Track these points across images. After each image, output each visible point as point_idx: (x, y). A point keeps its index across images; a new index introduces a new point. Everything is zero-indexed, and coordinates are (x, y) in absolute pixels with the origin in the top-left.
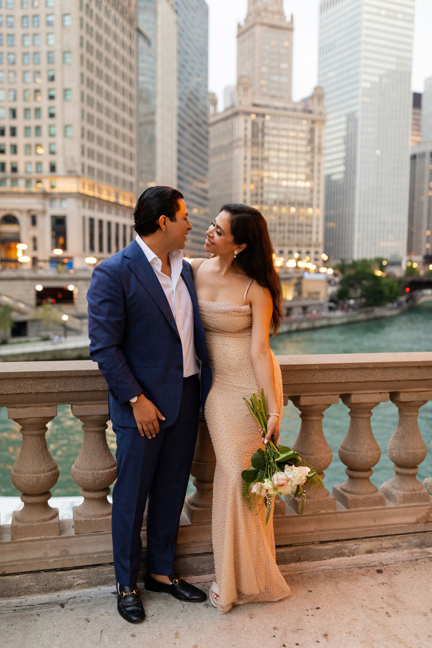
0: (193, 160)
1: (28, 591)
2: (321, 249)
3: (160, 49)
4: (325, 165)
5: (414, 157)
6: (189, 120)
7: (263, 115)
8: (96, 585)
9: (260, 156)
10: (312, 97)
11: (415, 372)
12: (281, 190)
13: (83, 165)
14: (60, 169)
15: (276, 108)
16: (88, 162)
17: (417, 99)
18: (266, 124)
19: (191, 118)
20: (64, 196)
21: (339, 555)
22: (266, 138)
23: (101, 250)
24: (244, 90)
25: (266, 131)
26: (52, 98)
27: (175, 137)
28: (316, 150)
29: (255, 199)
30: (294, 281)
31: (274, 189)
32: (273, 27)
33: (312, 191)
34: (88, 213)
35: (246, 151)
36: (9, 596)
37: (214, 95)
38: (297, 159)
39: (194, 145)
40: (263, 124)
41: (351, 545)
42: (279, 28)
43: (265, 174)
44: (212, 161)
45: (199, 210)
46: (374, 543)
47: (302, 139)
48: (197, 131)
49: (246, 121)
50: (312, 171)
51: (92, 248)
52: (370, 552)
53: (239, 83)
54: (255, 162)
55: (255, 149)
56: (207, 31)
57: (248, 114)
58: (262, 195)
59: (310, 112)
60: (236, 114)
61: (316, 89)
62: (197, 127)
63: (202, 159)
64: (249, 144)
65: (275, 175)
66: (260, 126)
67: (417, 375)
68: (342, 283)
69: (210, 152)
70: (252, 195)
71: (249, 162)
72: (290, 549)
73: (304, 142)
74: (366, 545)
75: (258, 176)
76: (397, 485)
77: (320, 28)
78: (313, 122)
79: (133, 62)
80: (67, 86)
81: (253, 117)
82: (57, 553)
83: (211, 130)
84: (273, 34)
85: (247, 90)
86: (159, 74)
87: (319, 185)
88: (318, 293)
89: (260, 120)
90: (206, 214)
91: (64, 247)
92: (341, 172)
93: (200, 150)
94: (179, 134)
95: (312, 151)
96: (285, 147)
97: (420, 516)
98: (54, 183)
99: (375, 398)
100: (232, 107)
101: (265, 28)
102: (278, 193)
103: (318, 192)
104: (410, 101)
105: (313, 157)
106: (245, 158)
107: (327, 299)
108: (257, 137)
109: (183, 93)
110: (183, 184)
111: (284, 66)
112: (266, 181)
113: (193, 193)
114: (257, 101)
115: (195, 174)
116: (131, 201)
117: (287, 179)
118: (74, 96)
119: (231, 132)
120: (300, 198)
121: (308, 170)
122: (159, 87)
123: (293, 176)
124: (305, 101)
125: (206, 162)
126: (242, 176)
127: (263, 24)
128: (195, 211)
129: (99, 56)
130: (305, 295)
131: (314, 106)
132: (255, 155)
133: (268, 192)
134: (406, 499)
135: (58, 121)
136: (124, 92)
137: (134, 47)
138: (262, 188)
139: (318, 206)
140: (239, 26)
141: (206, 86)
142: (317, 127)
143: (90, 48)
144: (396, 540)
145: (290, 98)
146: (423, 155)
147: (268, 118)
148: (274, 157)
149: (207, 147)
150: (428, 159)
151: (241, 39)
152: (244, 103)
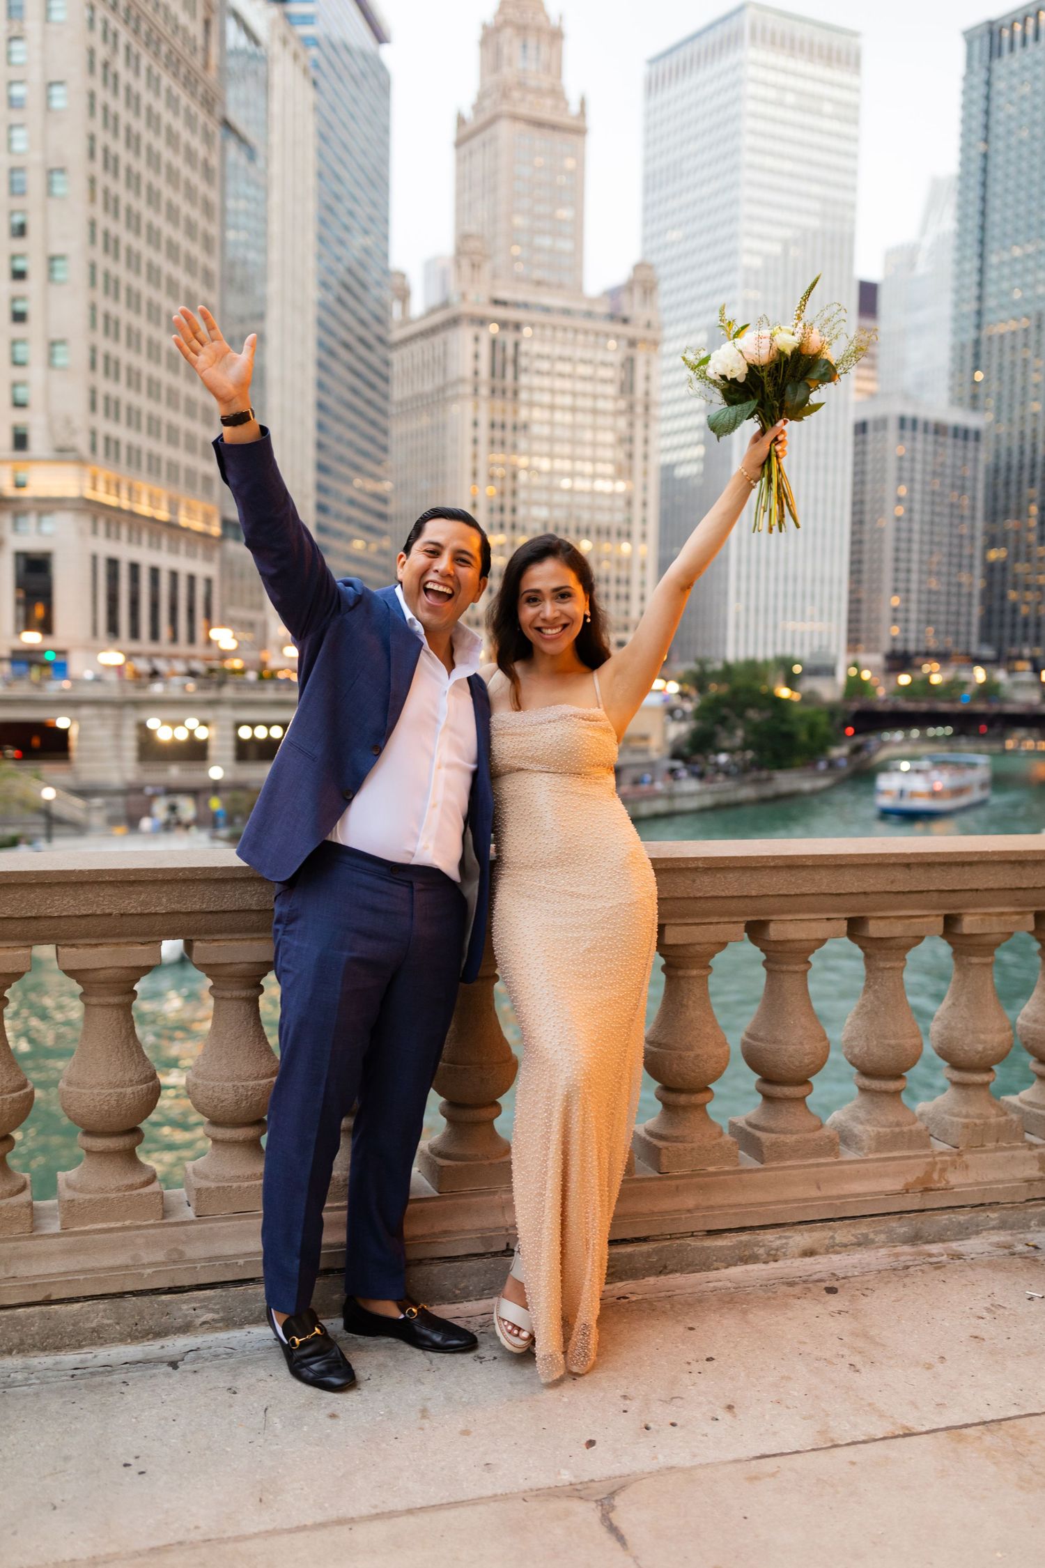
0: (352, 427)
1: (98, 1337)
3: (275, 168)
4: (658, 443)
5: (861, 428)
6: (344, 334)
7: (518, 327)
8: (240, 1325)
9: (509, 421)
10: (629, 287)
11: (900, 875)
12: (557, 498)
13: (93, 433)
14: (38, 443)
15: (547, 310)
16: (106, 427)
17: (868, 296)
18: (524, 347)
19: (349, 329)
20: (48, 506)
21: (745, 1260)
22: (524, 379)
23: (135, 634)
24: (473, 266)
25: (523, 362)
26: (19, 275)
27: (311, 371)
28: (639, 409)
29: (497, 517)
31: (544, 496)
32: (539, 124)
33: (629, 503)
34: (105, 548)
35: (476, 407)
36: (58, 1348)
37: (403, 276)
38: (595, 428)
39: (354, 391)
40: (516, 345)
41: (770, 1237)
42: (554, 127)
43: (523, 461)
44: (397, 428)
45: (368, 543)
46: (817, 1235)
47: (604, 381)
48: (361, 359)
49: (477, 339)
50: (630, 456)
51: (113, 628)
52: (809, 1253)
53: (460, 252)
54: (498, 434)
55: (498, 403)
56: (386, 130)
57: (482, 322)
58: (514, 510)
59: (625, 321)
60: (454, 322)
61: (638, 267)
62: (361, 350)
63: (373, 423)
64: (484, 391)
65: (545, 464)
66: (510, 351)
67: (903, 880)
68: (699, 714)
69: (393, 410)
70: (491, 510)
71: (484, 433)
72: (645, 1247)
73: (611, 390)
74: (801, 1239)
75: (503, 465)
76: (862, 1114)
77: (647, 130)
78: (632, 343)
79: (214, 196)
80: (56, 249)
81: (494, 328)
82: (160, 1256)
83: (394, 356)
84: (541, 140)
85: (479, 267)
86: (275, 227)
87: (645, 488)
88: (645, 738)
89: (509, 338)
90: (382, 552)
91: (46, 627)
92: (695, 460)
93: (369, 402)
94: (321, 365)
95: (631, 408)
96: (567, 400)
97: (911, 1178)
98: (22, 476)
99: (818, 930)
100: (445, 305)
101: (520, 126)
102: (550, 505)
103: (645, 504)
104: (852, 299)
105: (631, 425)
106: (475, 424)
107: (667, 751)
108: (503, 376)
109: (331, 271)
110: (328, 481)
111: (565, 213)
112: (523, 477)
113: (352, 502)
114: (503, 294)
115: (359, 460)
116: (207, 519)
117: (572, 475)
118: (74, 272)
119: (441, 362)
120: (603, 519)
121: (621, 455)
122: (275, 255)
123: (588, 468)
124: (613, 294)
125: (385, 432)
126: (468, 466)
127: (515, 118)
128: (358, 544)
129: (133, 180)
131: (633, 306)
132: (498, 418)
133: (529, 503)
134: (882, 1143)
135: (33, 330)
136: (190, 265)
137: (214, 161)
138: (514, 493)
139: (644, 536)
140: (461, 121)
141: (385, 256)
142: (641, 356)
143: (110, 163)
144: (863, 1228)
145: (578, 287)
146: (882, 423)
147: (527, 331)
148: (541, 423)
149: (386, 397)
150: (892, 432)
151: (465, 149)
152: (472, 297)
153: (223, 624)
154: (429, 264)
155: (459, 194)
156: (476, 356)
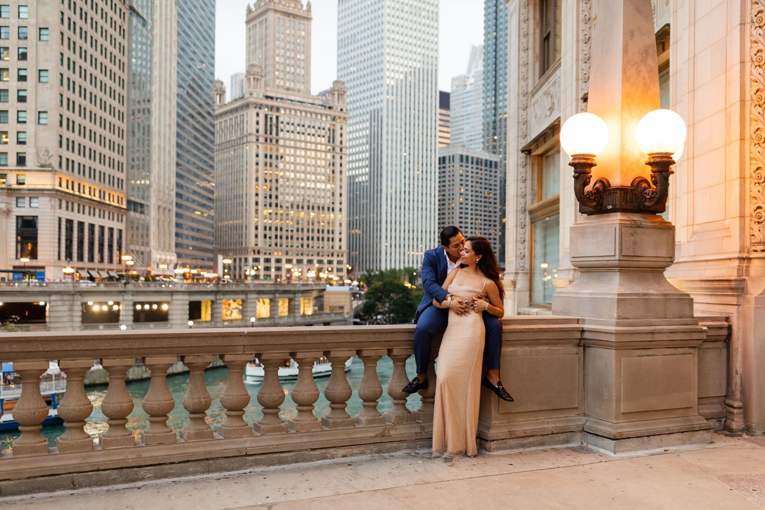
2: (345, 259)
3: (156, 31)
4: (346, 166)
5: (442, 160)
6: (190, 111)
7: (278, 109)
9: (274, 154)
10: (331, 92)
12: (298, 191)
13: (60, 157)
15: (291, 101)
16: (66, 154)
17: (445, 100)
18: (281, 119)
20: (35, 193)
22: (281, 134)
23: (81, 258)
24: (256, 80)
25: (281, 126)
26: (22, 78)
27: (174, 129)
28: (337, 150)
29: (268, 201)
30: (315, 294)
31: (291, 191)
32: (288, 14)
33: (333, 194)
35: (258, 147)
37: (221, 83)
38: (316, 158)
40: (277, 118)
42: (295, 16)
43: (281, 174)
44: (218, 157)
45: (202, 213)
47: (321, 136)
48: (200, 124)
49: (258, 115)
50: (333, 172)
51: (69, 256)
53: (249, 73)
54: (268, 160)
55: (268, 146)
57: (260, 106)
58: (277, 197)
59: (330, 108)
60: (247, 106)
61: (335, 82)
62: (199, 118)
64: (262, 140)
65: (292, 175)
66: (274, 120)
68: (368, 296)
70: (265, 197)
71: (261, 159)
73: (324, 140)
75: (271, 175)
77: (339, 20)
78: (334, 119)
80: (42, 66)
84: (289, 22)
85: (258, 81)
86: (156, 59)
87: (341, 187)
88: (342, 308)
89: (274, 114)
90: (209, 217)
91: (34, 255)
92: (365, 174)
94: (178, 125)
95: (333, 149)
96: (302, 145)
98: (21, 178)
100: (242, 98)
101: (278, 15)
102: (294, 195)
103: (341, 195)
104: (437, 100)
105: (333, 157)
106: (257, 156)
107: (352, 314)
108: (271, 133)
109: (183, 80)
111: (301, 57)
112: (281, 181)
115: (198, 172)
116: (120, 201)
117: (305, 180)
118: (52, 77)
120: (321, 202)
121: (329, 171)
123: (312, 177)
124: (323, 95)
127: (276, 11)
128: (198, 213)
130: (327, 310)
132: (268, 153)
133: (284, 194)
138: (277, 189)
139: (341, 210)
140: (249, 11)
142: (338, 125)
143: (72, 25)
145: (308, 91)
146: (452, 158)
147: (282, 112)
148: (290, 155)
150: (457, 163)
151: (251, 25)
152: (255, 95)
153: (127, 254)
154: (233, 78)
155: (249, 45)
156: (258, 123)
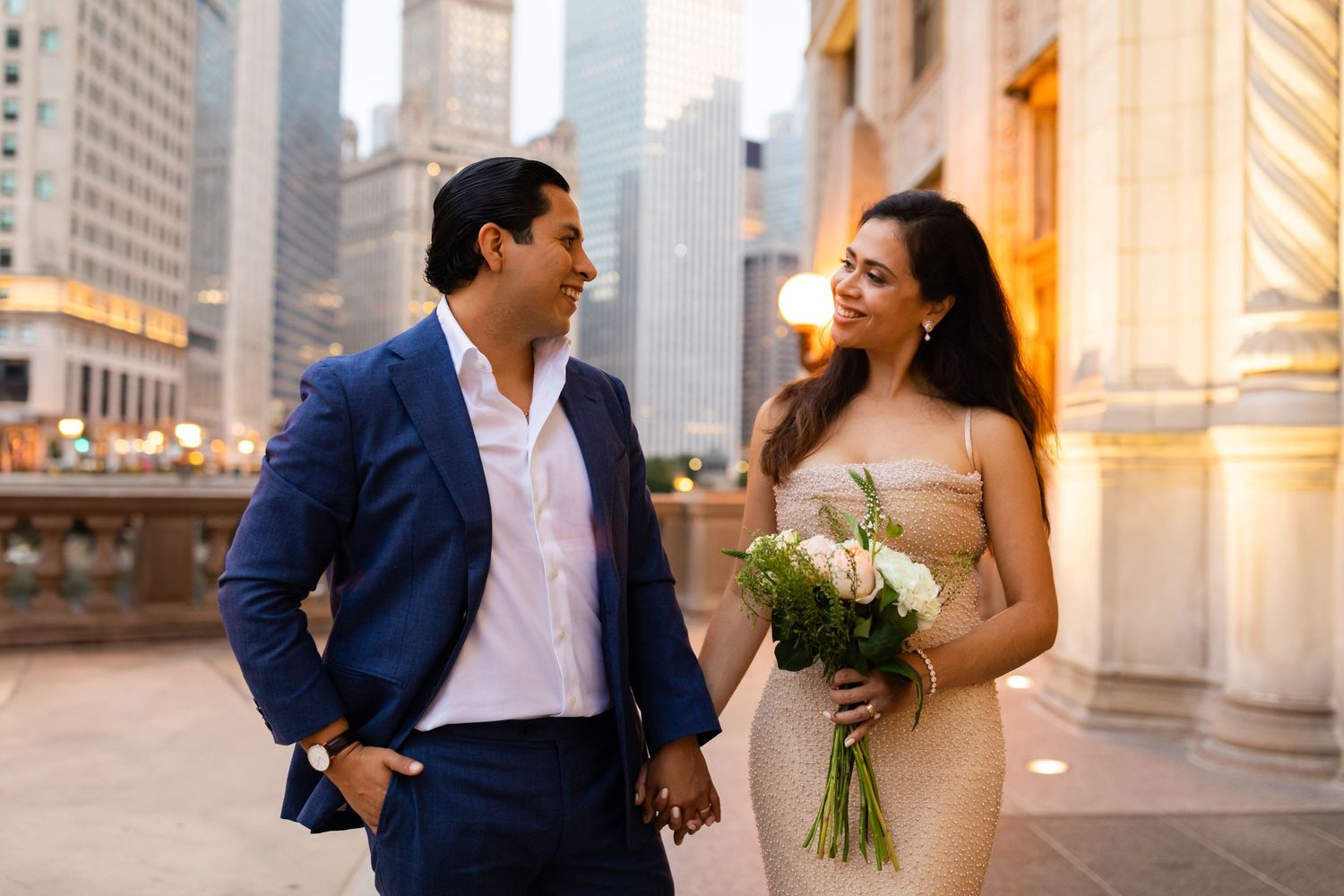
0: (306, 252)
5: (749, 263)
6: (299, 171)
10: (551, 138)
13: (73, 257)
14: (22, 262)
16: (85, 249)
17: (754, 154)
19: (302, 165)
24: (416, 117)
26: (10, 117)
27: (270, 203)
34: (80, 355)
39: (309, 221)
44: (348, 251)
48: (314, 193)
49: (418, 179)
53: (405, 103)
60: (398, 163)
61: (560, 123)
62: (315, 185)
63: (322, 247)
69: (341, 236)
79: (190, 54)
80: (47, 94)
81: (433, 170)
83: (346, 191)
85: (422, 117)
92: (607, 284)
93: (320, 229)
100: (390, 148)
104: (739, 154)
110: (284, 298)
111: (497, 77)
113: (302, 316)
114: (440, 142)
118: (62, 115)
119: (386, 197)
122: (242, 105)
124: (537, 143)
125: (334, 255)
126: (408, 287)
128: (309, 354)
129: (118, 40)
131: (554, 154)
135: (22, 164)
136: (166, 112)
137: (191, 25)
141: (337, 104)
143: (98, 25)
145: (507, 138)
149: (335, 225)
150: (776, 266)
151: (411, 18)
152: (414, 143)
153: (186, 421)
154: (378, 112)
